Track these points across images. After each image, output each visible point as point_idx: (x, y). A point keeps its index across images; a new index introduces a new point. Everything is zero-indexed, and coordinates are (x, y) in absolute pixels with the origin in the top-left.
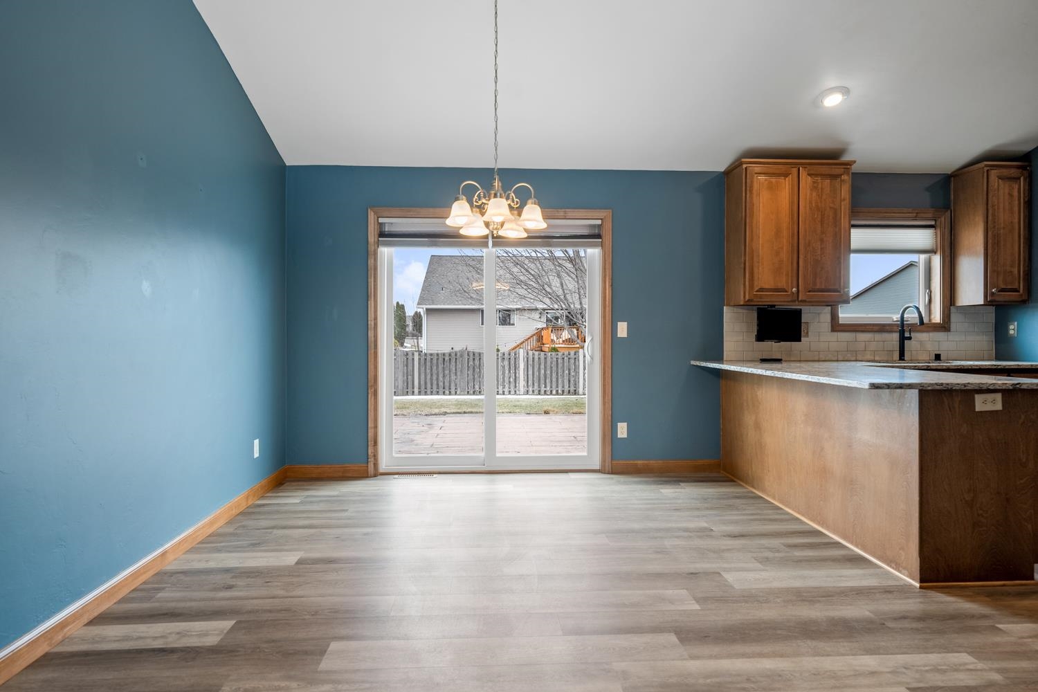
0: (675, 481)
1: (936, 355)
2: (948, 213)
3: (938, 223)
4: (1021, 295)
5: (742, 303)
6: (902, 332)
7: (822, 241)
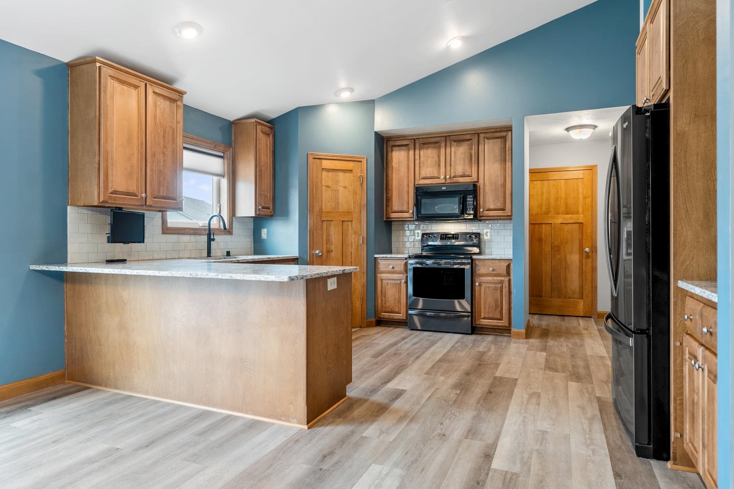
0: (22, 408)
1: (227, 252)
2: (231, 150)
3: (226, 156)
4: (271, 211)
5: (96, 204)
6: (209, 235)
7: (164, 153)
